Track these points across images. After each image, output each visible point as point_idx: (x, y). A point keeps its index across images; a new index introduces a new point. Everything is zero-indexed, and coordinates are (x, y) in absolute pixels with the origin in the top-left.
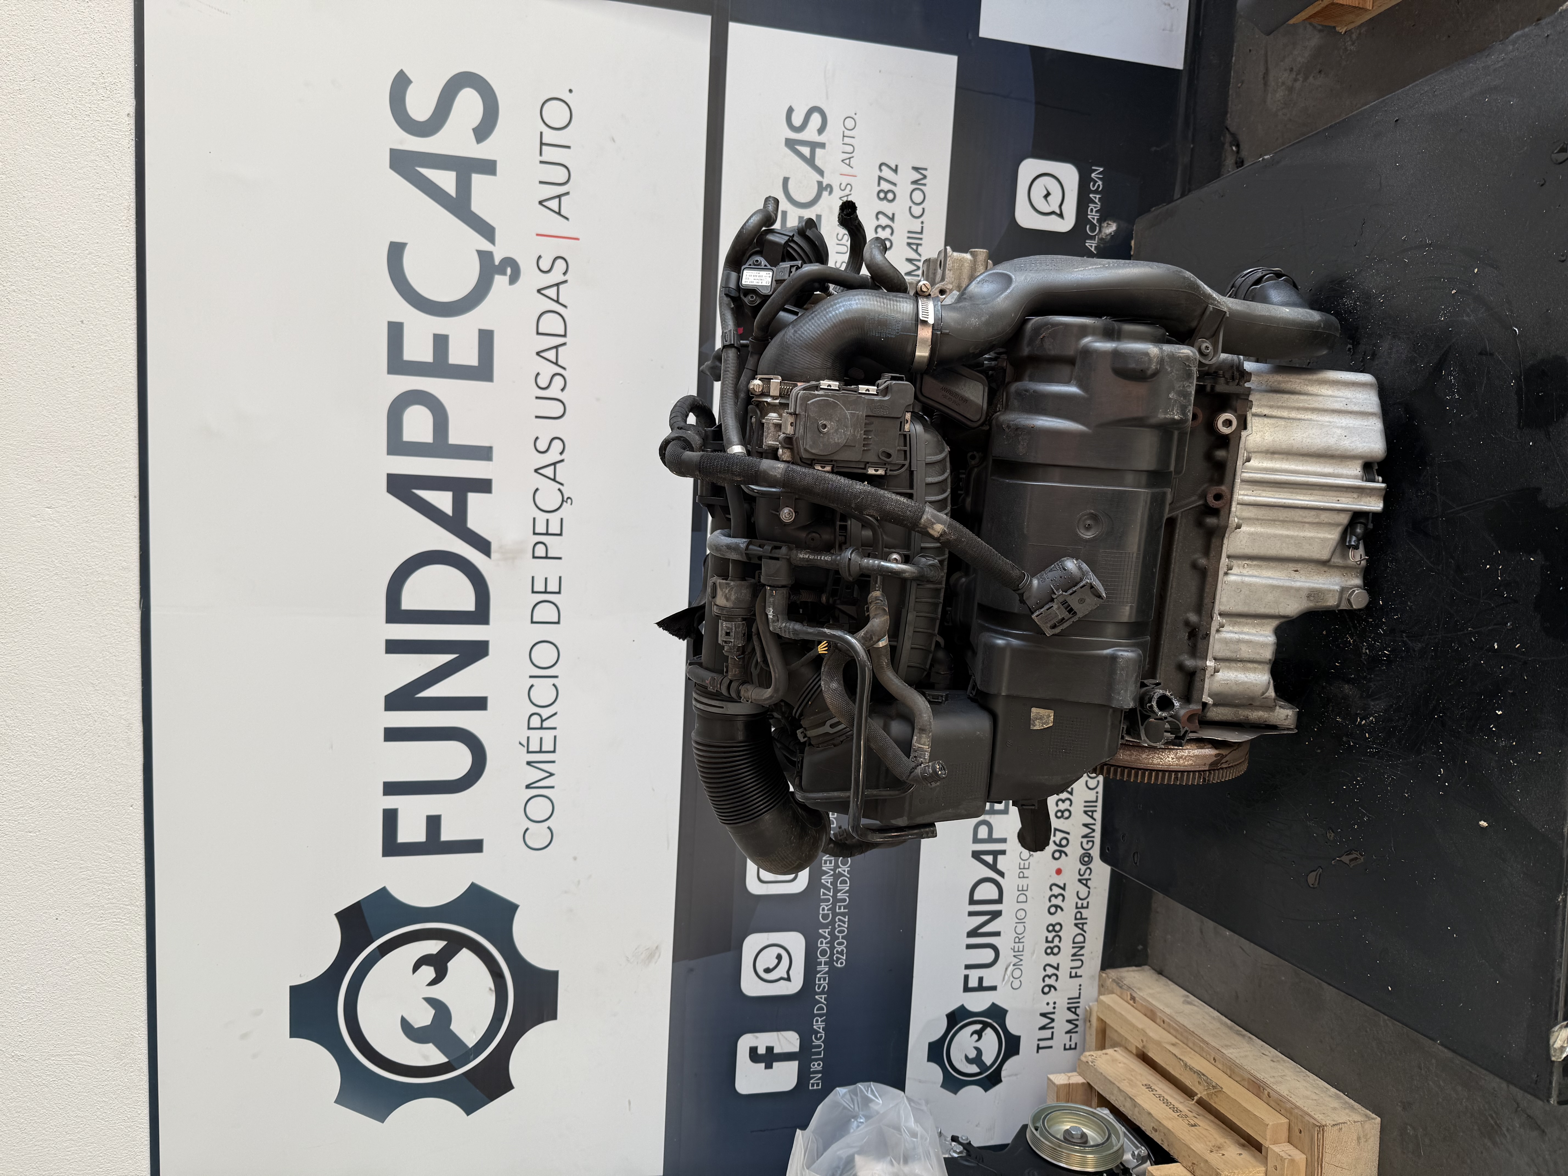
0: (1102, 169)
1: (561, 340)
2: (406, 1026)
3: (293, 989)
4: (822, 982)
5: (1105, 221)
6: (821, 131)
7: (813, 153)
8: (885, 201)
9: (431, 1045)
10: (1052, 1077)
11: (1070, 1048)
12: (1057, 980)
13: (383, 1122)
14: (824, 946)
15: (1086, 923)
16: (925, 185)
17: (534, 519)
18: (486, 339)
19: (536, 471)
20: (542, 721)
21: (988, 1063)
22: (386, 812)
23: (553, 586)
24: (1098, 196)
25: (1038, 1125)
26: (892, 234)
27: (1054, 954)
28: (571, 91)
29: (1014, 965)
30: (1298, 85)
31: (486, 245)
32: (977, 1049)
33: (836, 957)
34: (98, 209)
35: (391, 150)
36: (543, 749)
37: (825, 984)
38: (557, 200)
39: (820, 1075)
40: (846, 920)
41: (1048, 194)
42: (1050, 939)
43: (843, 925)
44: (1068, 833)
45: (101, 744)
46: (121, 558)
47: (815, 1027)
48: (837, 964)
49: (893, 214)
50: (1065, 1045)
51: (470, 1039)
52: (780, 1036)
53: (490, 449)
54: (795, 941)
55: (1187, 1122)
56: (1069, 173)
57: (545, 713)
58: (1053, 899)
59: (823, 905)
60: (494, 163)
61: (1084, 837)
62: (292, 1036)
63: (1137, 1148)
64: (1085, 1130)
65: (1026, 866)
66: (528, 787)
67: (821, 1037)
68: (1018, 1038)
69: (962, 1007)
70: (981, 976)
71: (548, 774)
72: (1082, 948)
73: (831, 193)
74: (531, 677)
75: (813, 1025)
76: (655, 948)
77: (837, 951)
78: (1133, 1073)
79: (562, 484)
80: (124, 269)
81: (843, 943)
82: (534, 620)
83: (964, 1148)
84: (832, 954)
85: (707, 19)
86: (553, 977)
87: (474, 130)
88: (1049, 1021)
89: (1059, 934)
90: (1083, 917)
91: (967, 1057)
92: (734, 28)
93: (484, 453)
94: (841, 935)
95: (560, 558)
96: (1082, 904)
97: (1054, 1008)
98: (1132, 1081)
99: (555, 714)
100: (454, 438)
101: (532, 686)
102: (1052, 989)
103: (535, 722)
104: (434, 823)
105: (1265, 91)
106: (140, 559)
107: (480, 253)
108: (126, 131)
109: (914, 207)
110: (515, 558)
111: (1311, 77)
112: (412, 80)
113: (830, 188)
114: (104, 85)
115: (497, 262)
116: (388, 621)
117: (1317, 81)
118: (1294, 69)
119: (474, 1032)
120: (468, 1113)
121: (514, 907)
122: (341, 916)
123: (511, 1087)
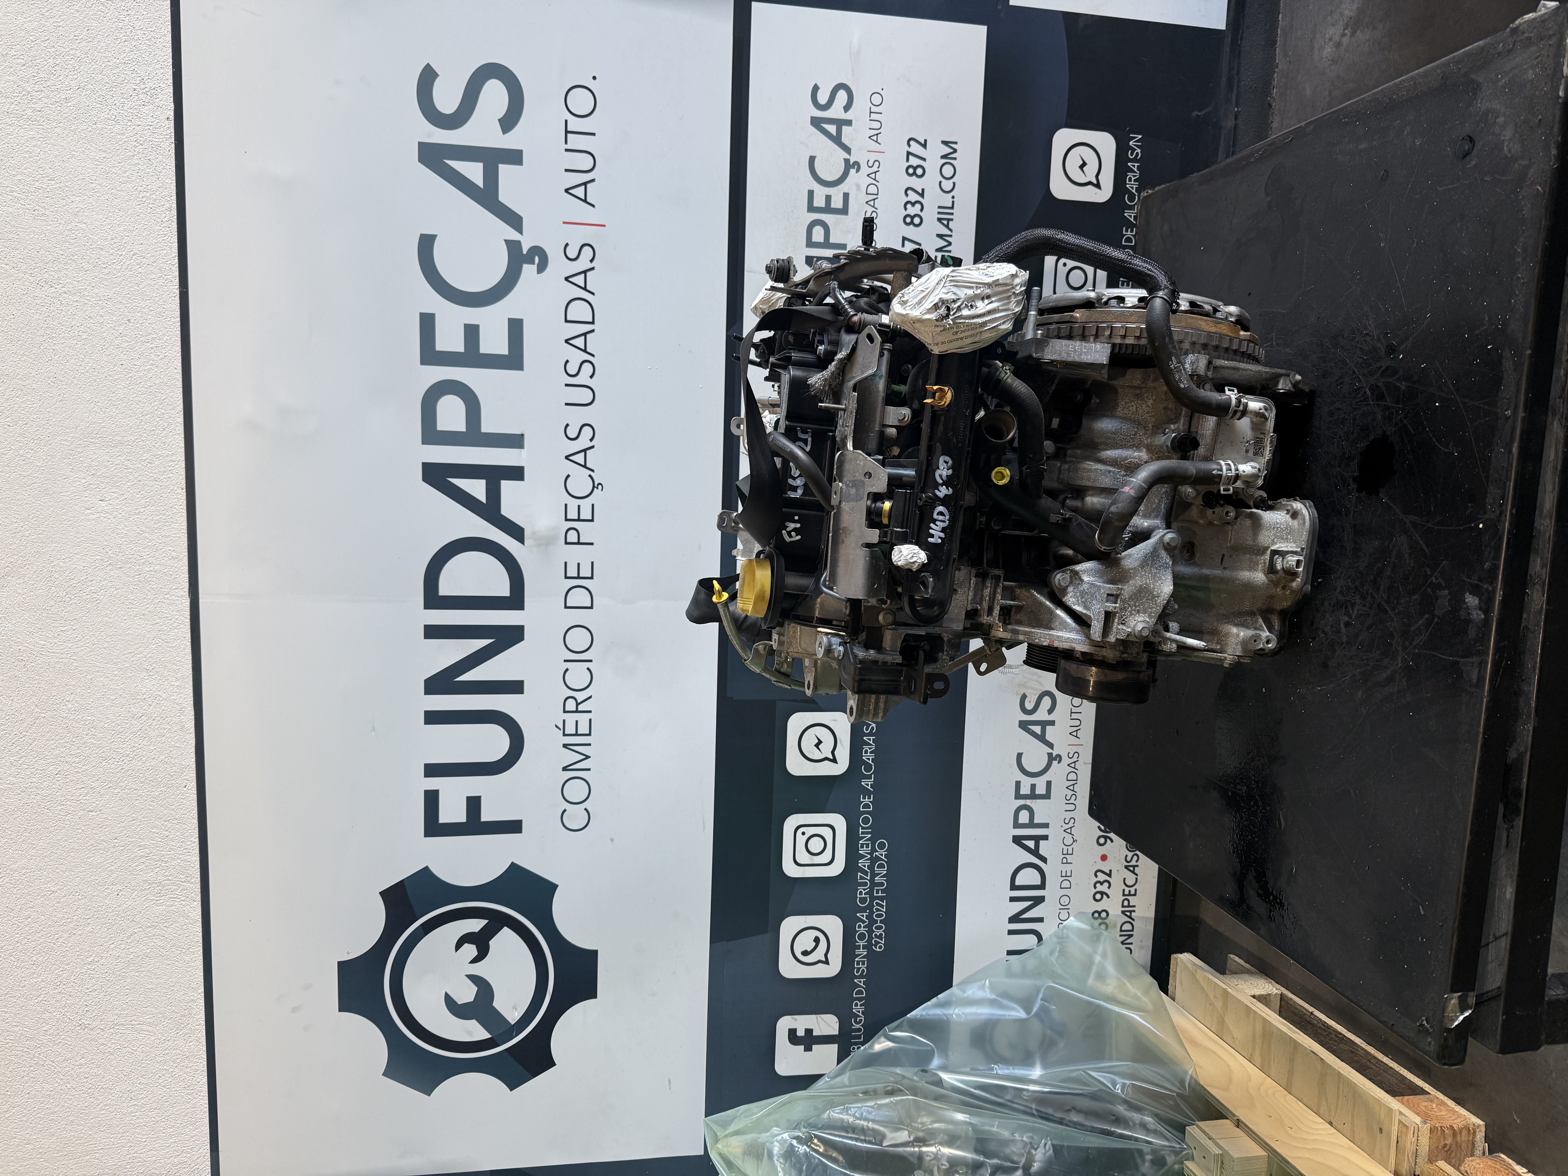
0: (1140, 137)
1: (589, 327)
2: (449, 1002)
3: (341, 964)
4: (861, 966)
5: (1144, 188)
6: (847, 108)
7: (839, 131)
8: (914, 177)
9: (474, 1021)
13: (429, 1095)
14: (862, 930)
15: (1134, 911)
16: (955, 159)
17: (566, 505)
18: (516, 328)
19: (567, 457)
20: (578, 704)
22: (427, 793)
23: (585, 572)
24: (1136, 165)
26: (922, 210)
28: (594, 78)
30: (1345, 40)
31: (513, 235)
33: (875, 941)
34: (140, 211)
35: (419, 143)
36: (579, 733)
37: (863, 967)
38: (583, 187)
40: (884, 904)
41: (1084, 164)
43: (881, 909)
45: (156, 727)
46: (170, 548)
47: (854, 1011)
48: (876, 948)
49: (923, 190)
51: (513, 1016)
52: (820, 1019)
53: (521, 436)
54: (833, 925)
56: (1105, 142)
57: (580, 696)
58: (1098, 885)
59: (860, 889)
60: (520, 153)
62: (340, 1010)
65: (1070, 852)
66: (565, 769)
67: (861, 1021)
71: (584, 757)
72: (1131, 936)
73: (858, 171)
74: (565, 661)
75: (852, 1009)
77: (876, 935)
79: (593, 471)
80: (167, 268)
81: (882, 927)
82: (568, 605)
84: (870, 938)
86: (592, 956)
87: (499, 120)
89: (1106, 921)
90: (1131, 904)
92: (756, 6)
93: (516, 441)
94: (879, 919)
95: (592, 544)
96: (1130, 891)
99: (590, 697)
100: (486, 427)
101: (567, 670)
103: (571, 705)
104: (474, 804)
105: (1313, 48)
106: (188, 549)
107: (507, 242)
108: (166, 135)
109: (944, 182)
110: (547, 544)
111: (1359, 31)
112: (438, 73)
113: (857, 165)
114: (144, 91)
115: (525, 251)
116: (427, 606)
117: (1365, 35)
118: (1342, 24)
119: (516, 1009)
120: (512, 1088)
121: (553, 887)
122: (385, 895)
123: (554, 1064)
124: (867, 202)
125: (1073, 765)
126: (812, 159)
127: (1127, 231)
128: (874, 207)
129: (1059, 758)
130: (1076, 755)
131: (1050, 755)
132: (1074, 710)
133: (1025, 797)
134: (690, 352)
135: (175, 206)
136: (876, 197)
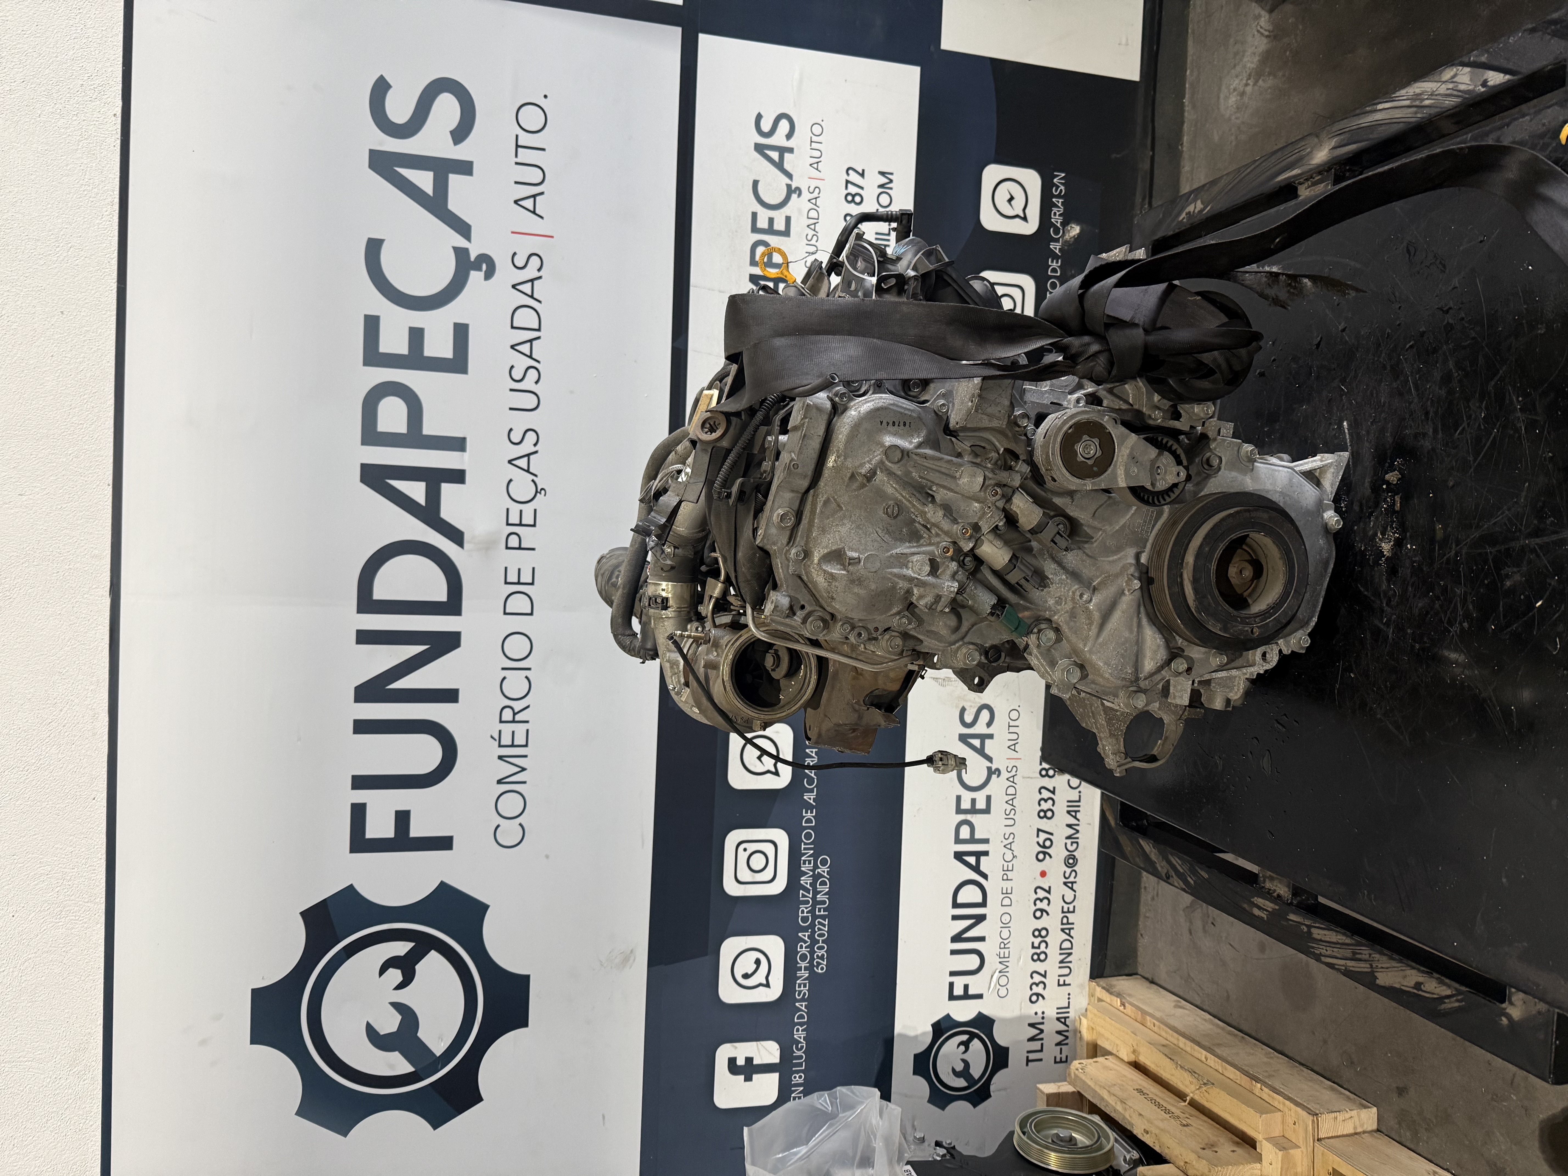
0: (1063, 175)
1: (536, 334)
2: (371, 1032)
3: (255, 992)
4: (803, 989)
5: (1068, 224)
6: (789, 136)
7: (781, 158)
9: (397, 1053)
10: (1040, 1086)
11: (1061, 1062)
12: (1044, 988)
13: (345, 1136)
14: (804, 951)
15: (1073, 928)
16: (891, 189)
17: (508, 510)
18: (461, 332)
19: (510, 462)
20: (515, 714)
21: (976, 1076)
22: (354, 806)
23: (526, 577)
24: (1060, 200)
25: (1025, 1130)
27: (1041, 961)
28: (546, 96)
29: (1000, 972)
30: (1249, 89)
31: (461, 242)
32: (964, 1061)
33: (817, 962)
35: (370, 150)
36: (515, 743)
37: (805, 990)
38: (532, 200)
39: (802, 1088)
40: (827, 923)
41: (1011, 199)
42: (1036, 945)
43: (823, 928)
44: (1052, 834)
45: (66, 734)
46: (92, 546)
47: (795, 1036)
48: (818, 969)
50: (1055, 1057)
51: (438, 1048)
52: (760, 1046)
53: (464, 440)
54: (774, 946)
55: (1179, 1122)
56: (1031, 179)
57: (517, 706)
58: (1038, 902)
59: (802, 907)
60: (470, 164)
61: (1068, 838)
62: (252, 1042)
63: (1128, 1152)
64: (1073, 1135)
65: (1010, 868)
66: (499, 782)
67: (802, 1047)
68: (1007, 1049)
69: (948, 1016)
70: (966, 983)
71: (520, 769)
72: (1070, 954)
73: (799, 195)
74: (503, 669)
75: (794, 1035)
76: (629, 952)
77: (818, 956)
78: (1124, 1079)
79: (536, 476)
81: (824, 948)
82: (507, 611)
83: (948, 1152)
84: (812, 959)
85: (678, 30)
86: (525, 980)
87: (451, 132)
88: (1038, 1032)
89: (1046, 939)
90: (1070, 922)
91: (953, 1070)
92: (703, 38)
93: (458, 444)
94: (821, 939)
95: (533, 549)
96: (1068, 908)
97: (1043, 1018)
98: (1123, 1085)
99: (528, 707)
100: (428, 429)
101: (504, 678)
102: (1040, 998)
103: (508, 715)
104: (403, 818)
105: (1219, 98)
106: (112, 547)
107: (455, 249)
108: (112, 131)
110: (487, 549)
111: (1261, 80)
112: (391, 83)
113: (798, 191)
114: (92, 87)
115: (472, 258)
116: (359, 611)
117: (1267, 83)
118: (1244, 74)
119: (442, 1040)
120: (435, 1127)
121: (484, 908)
122: (306, 915)
123: (481, 1100)
124: (808, 226)
125: (1011, 779)
126: (755, 183)
127: (1052, 262)
128: (814, 230)
129: (998, 772)
130: (1015, 768)
131: (989, 769)
132: (1012, 723)
133: (966, 812)
134: (635, 361)
135: (117, 200)
136: (816, 221)
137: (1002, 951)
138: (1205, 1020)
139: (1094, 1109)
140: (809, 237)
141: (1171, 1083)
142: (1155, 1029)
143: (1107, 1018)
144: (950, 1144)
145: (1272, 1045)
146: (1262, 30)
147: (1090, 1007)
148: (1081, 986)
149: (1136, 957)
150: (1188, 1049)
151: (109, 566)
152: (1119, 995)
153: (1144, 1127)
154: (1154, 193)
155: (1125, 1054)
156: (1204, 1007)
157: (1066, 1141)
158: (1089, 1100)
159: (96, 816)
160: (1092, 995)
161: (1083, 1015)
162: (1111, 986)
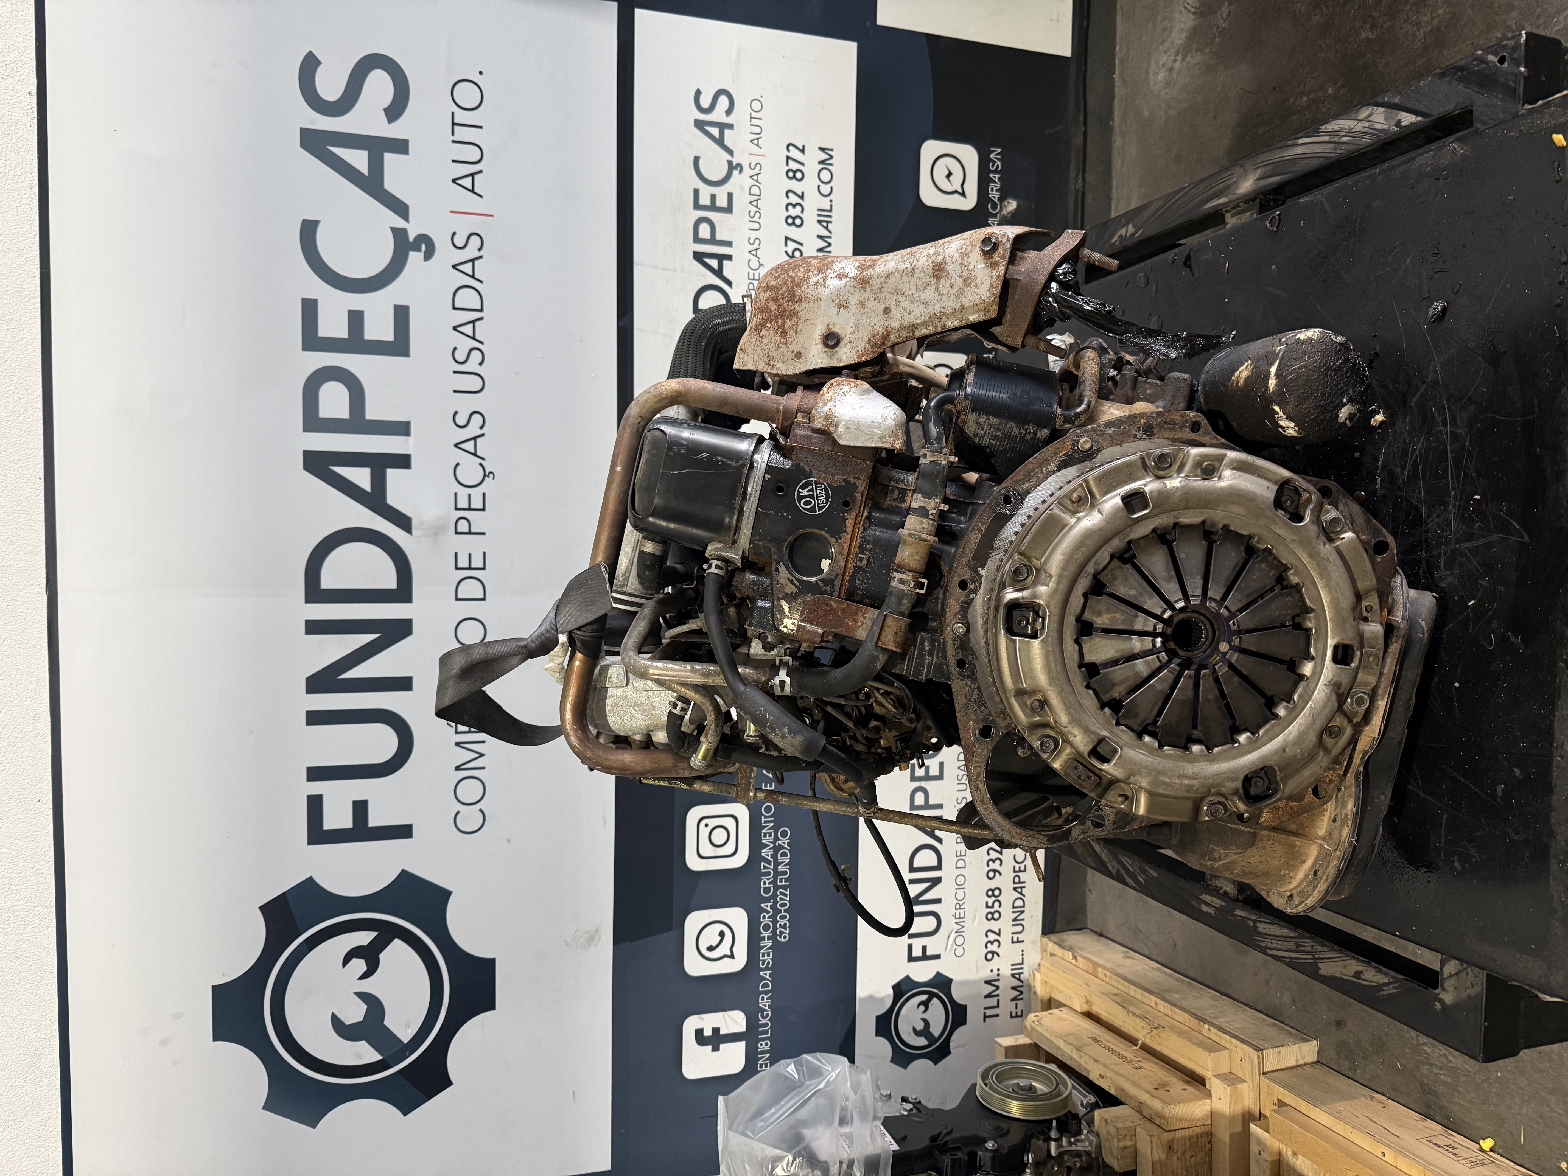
0: (999, 150)
1: (478, 315)
2: (336, 1022)
3: (215, 989)
4: (766, 958)
5: (1005, 199)
6: (729, 112)
7: (722, 134)
8: (794, 180)
9: (364, 1043)
10: (999, 1040)
11: (1017, 1016)
12: (999, 946)
13: (314, 1127)
14: (767, 921)
15: (1024, 887)
16: (831, 165)
17: (456, 494)
18: (401, 314)
19: (456, 445)
21: (936, 1035)
22: (310, 798)
23: (477, 562)
24: (997, 176)
25: (987, 1082)
26: (802, 211)
27: (995, 920)
28: (481, 73)
29: (956, 932)
30: (1177, 65)
31: (400, 223)
32: (924, 1020)
33: (780, 931)
35: (301, 129)
37: (769, 959)
38: (470, 178)
39: (768, 1055)
40: (788, 893)
41: (950, 174)
42: (990, 904)
43: (785, 898)
46: (26, 542)
47: (760, 1005)
48: (781, 938)
49: (803, 193)
50: (1011, 1012)
51: (405, 1035)
52: (726, 1016)
53: (408, 424)
54: (737, 917)
55: (1132, 1066)
56: (969, 154)
58: (991, 863)
59: (764, 878)
60: (406, 142)
62: (215, 1039)
63: (1085, 1097)
64: (1033, 1083)
66: (457, 768)
67: (767, 1015)
68: (965, 1007)
69: (907, 978)
70: (924, 944)
71: (478, 755)
72: (1022, 912)
73: (741, 171)
75: (759, 1003)
76: (594, 930)
77: (780, 925)
78: (1078, 1028)
79: (483, 459)
80: (27, 247)
81: (786, 917)
83: (914, 1107)
84: (775, 928)
86: (490, 965)
87: (385, 110)
88: (994, 988)
89: (999, 898)
90: (1021, 881)
91: (914, 1030)
92: (638, 12)
93: (402, 429)
94: (783, 909)
95: (483, 534)
97: (998, 975)
98: (1077, 1034)
100: (371, 414)
102: (995, 955)
104: (360, 808)
105: (1148, 74)
107: (394, 230)
108: (28, 110)
109: (822, 186)
110: (437, 534)
111: (1188, 56)
112: (321, 60)
113: (740, 167)
114: (4, 64)
115: (411, 239)
116: (308, 600)
117: (1194, 59)
118: (1173, 51)
119: (409, 1027)
120: (405, 1113)
121: (447, 894)
122: (265, 909)
123: (450, 1083)
124: (750, 203)
126: (696, 160)
128: (756, 207)
133: (920, 779)
134: (581, 341)
135: (36, 183)
136: (758, 197)
137: (958, 912)
138: (1153, 969)
139: (1050, 1058)
140: (752, 214)
141: (1123, 1029)
142: (1107, 979)
143: (1061, 973)
144: (916, 1099)
145: (1217, 988)
146: (1189, 7)
147: (1043, 962)
148: (1034, 942)
149: (1084, 912)
150: (1139, 996)
151: (44, 563)
152: (1070, 949)
153: (1100, 1072)
154: (1087, 167)
155: (1079, 1005)
156: (1152, 957)
157: (1026, 1090)
158: (1046, 1051)
159: (42, 819)
160: (1044, 950)
161: (1036, 970)
162: (1063, 941)
